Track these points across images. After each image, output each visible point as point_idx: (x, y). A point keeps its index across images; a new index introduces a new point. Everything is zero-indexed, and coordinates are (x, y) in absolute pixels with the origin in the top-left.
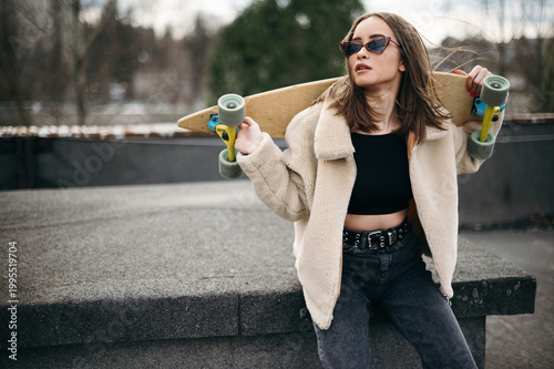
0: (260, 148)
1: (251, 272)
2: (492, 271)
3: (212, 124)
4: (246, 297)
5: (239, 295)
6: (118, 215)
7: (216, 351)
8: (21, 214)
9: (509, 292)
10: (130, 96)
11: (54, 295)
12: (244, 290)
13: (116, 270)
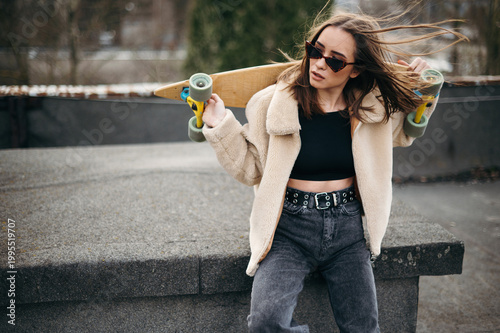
0: (223, 123)
1: (212, 236)
2: (426, 236)
3: (184, 95)
4: (206, 260)
5: (200, 259)
6: (96, 178)
7: (179, 305)
8: (11, 176)
9: (440, 256)
10: (117, 43)
11: (36, 258)
12: (205, 254)
13: (92, 234)
